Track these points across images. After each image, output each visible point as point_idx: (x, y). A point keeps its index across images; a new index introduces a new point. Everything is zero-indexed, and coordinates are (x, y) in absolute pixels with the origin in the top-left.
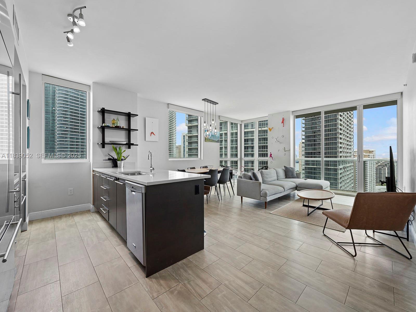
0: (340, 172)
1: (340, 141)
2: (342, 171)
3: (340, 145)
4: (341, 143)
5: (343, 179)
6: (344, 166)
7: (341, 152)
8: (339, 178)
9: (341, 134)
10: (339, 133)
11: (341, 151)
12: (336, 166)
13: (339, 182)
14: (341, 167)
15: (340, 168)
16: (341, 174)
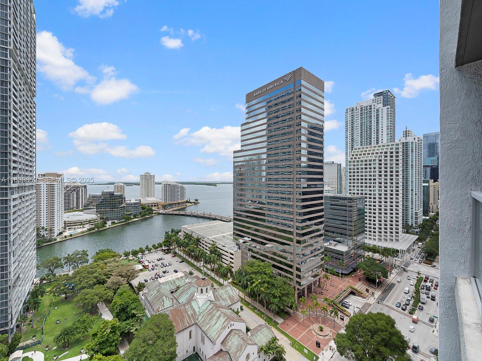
0: (13, 204)
1: (14, 158)
2: (16, 202)
3: (13, 165)
4: (15, 162)
5: (19, 213)
6: (20, 194)
7: (15, 175)
8: (12, 213)
9: (15, 148)
10: (12, 147)
11: (14, 173)
12: (7, 196)
13: (12, 218)
14: (16, 196)
15: (13, 199)
16: (14, 206)
